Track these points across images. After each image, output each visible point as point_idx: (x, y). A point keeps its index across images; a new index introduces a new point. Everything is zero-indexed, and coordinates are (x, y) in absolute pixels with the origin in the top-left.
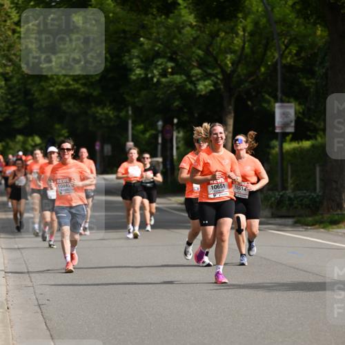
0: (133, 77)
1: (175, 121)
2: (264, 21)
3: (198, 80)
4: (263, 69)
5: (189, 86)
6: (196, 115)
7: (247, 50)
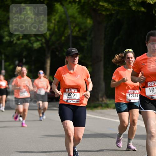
0: (4, 41)
1: (24, 60)
2: (64, 16)
3: (34, 42)
4: (63, 38)
5: (30, 45)
6: (33, 58)
7: (56, 29)
